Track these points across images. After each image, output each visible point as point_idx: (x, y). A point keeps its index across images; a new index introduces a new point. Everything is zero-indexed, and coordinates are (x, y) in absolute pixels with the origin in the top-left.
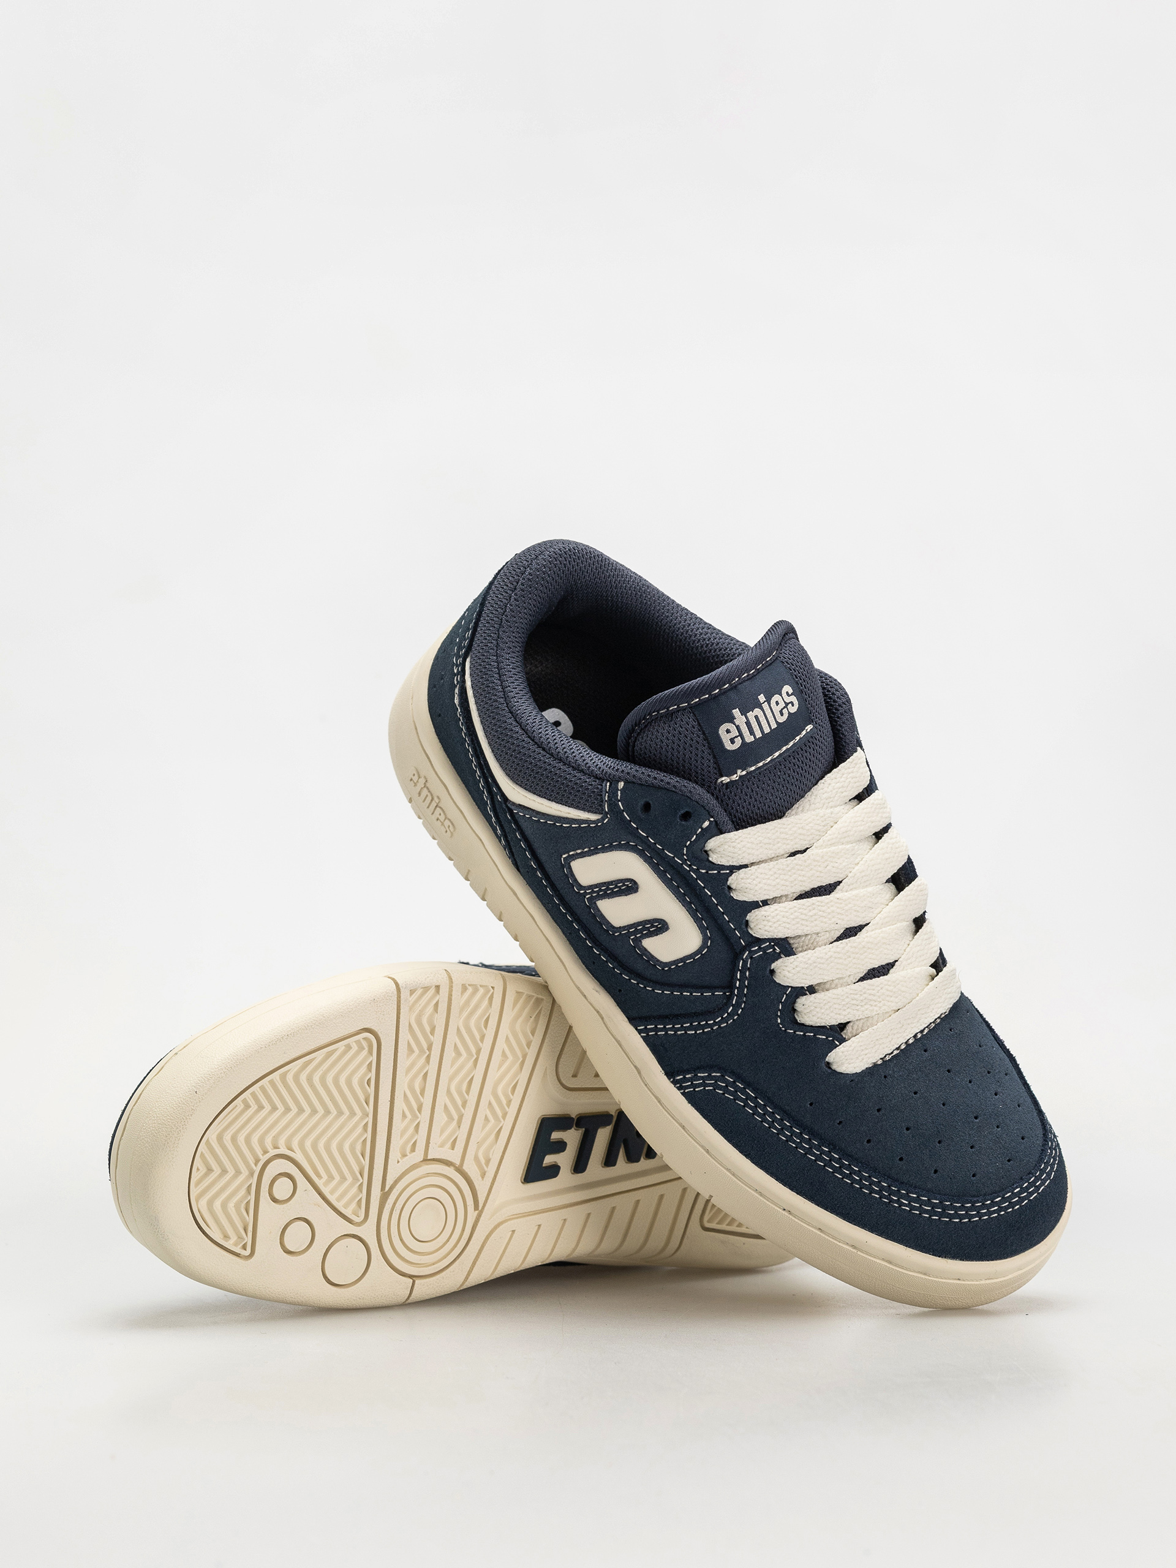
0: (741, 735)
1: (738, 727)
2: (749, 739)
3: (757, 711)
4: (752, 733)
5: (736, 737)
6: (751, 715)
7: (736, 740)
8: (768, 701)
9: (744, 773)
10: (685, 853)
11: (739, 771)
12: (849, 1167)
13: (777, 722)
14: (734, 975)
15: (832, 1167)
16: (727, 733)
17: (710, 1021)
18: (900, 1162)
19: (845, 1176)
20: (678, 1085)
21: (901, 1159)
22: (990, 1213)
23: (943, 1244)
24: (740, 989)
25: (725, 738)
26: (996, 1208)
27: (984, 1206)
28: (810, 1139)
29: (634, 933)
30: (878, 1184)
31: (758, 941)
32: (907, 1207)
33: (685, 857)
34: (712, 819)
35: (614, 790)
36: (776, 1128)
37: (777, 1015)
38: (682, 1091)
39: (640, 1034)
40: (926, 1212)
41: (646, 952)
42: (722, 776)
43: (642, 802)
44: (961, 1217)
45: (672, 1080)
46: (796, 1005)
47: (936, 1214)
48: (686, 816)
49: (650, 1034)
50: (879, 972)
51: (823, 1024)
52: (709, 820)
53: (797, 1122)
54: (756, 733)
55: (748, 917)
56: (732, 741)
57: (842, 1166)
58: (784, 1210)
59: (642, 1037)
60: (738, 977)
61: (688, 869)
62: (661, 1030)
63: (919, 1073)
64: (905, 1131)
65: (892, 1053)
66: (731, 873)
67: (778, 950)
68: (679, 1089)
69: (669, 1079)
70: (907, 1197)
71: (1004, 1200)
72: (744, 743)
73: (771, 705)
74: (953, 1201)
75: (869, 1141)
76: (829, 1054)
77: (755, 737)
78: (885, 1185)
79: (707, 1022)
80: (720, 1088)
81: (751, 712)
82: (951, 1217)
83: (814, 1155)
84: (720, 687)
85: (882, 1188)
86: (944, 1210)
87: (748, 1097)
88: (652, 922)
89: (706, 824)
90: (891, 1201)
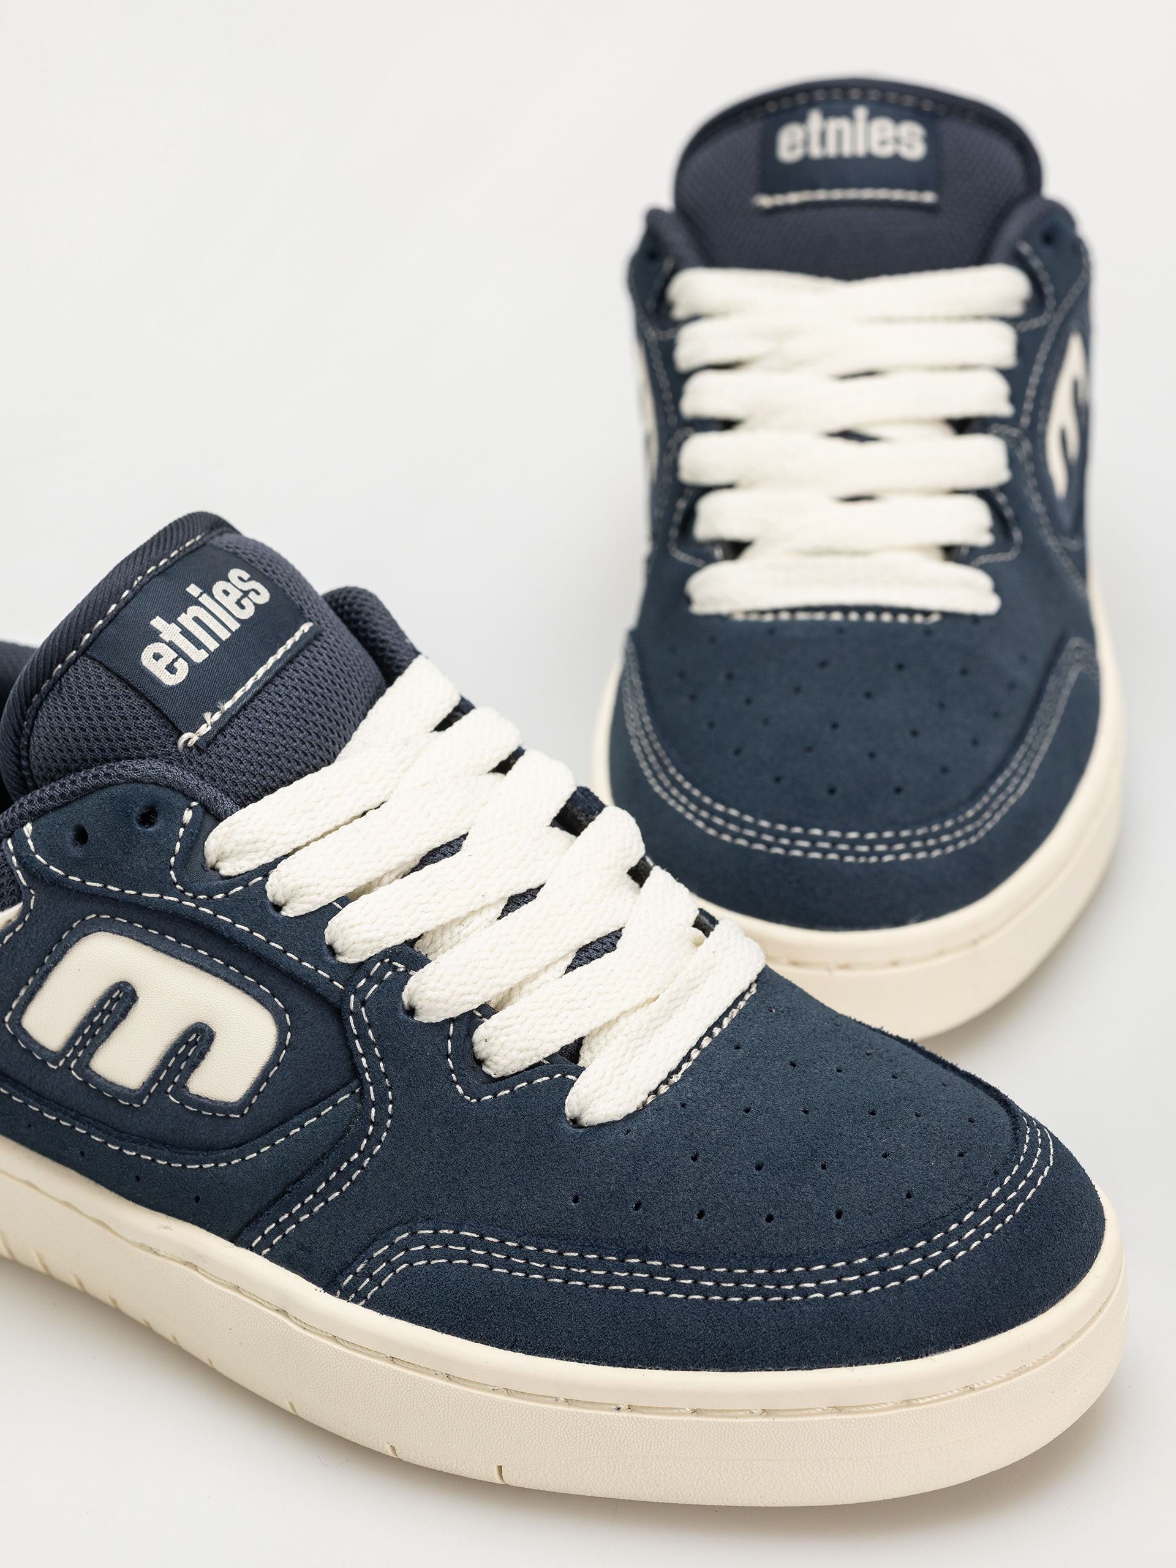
0: (181, 654)
1: (171, 645)
2: (199, 656)
3: (193, 611)
4: (199, 645)
5: (175, 660)
6: (185, 619)
7: (176, 665)
8: (208, 590)
9: (217, 716)
10: (175, 879)
11: (207, 716)
12: (687, 1272)
13: (238, 620)
14: (351, 1053)
15: (660, 1286)
16: (157, 660)
17: (353, 1155)
18: (769, 1224)
19: (687, 1291)
20: (353, 1296)
21: (770, 1219)
22: (966, 1245)
23: (910, 1331)
24: (373, 1068)
25: (158, 669)
26: (972, 1231)
27: (949, 1236)
28: (601, 1258)
29: (169, 1080)
30: (750, 1277)
31: (360, 968)
32: (816, 1292)
33: (178, 887)
34: (194, 804)
35: (20, 843)
36: (537, 1271)
37: (453, 1081)
38: (363, 1302)
39: (260, 1254)
40: (854, 1285)
41: (202, 1100)
42: (180, 734)
43: (70, 835)
44: (918, 1270)
45: (339, 1293)
46: (476, 1048)
47: (872, 1282)
48: (148, 818)
49: (275, 1242)
50: (598, 951)
51: (535, 1060)
52: (191, 808)
53: (564, 1241)
54: (206, 644)
55: (327, 937)
56: (171, 669)
57: (675, 1275)
58: (619, 1409)
59: (265, 1256)
60: (360, 1050)
61: (193, 905)
62: (287, 1223)
63: (740, 1080)
64: (755, 1172)
65: (679, 1068)
66: (266, 876)
67: (401, 968)
68: (356, 1301)
69: (333, 1293)
70: (809, 1275)
71: (980, 1214)
72: (192, 666)
73: (216, 597)
74: (891, 1247)
75: (701, 1215)
76: (567, 1101)
77: (207, 650)
78: (763, 1271)
79: (349, 1162)
80: (418, 1256)
81: (183, 614)
82: (901, 1276)
83: (620, 1281)
84: (115, 597)
85: (760, 1281)
86: (883, 1269)
87: (468, 1243)
88: (184, 1039)
89: (188, 815)
90: (786, 1295)
